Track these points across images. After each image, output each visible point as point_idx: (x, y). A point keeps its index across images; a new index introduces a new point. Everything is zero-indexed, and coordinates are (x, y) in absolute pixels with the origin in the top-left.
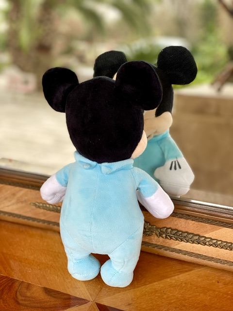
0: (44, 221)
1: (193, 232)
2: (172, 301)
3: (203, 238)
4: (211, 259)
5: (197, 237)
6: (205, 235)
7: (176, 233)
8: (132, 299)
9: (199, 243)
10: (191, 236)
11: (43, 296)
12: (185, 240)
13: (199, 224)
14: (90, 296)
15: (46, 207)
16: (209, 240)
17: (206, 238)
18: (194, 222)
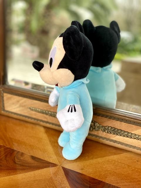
0: (35, 119)
1: (124, 130)
2: (108, 170)
3: (130, 134)
4: (134, 147)
5: (127, 133)
6: (131, 132)
7: (114, 130)
8: (84, 166)
9: (127, 137)
10: (123, 132)
12: (119, 134)
13: (128, 125)
14: (58, 163)
15: (37, 110)
16: (134, 135)
17: (132, 134)
18: (125, 123)
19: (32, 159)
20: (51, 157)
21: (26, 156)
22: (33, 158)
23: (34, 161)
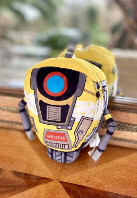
0: (8, 122)
1: (132, 123)
2: (122, 177)
7: (119, 124)
8: (88, 177)
10: (131, 126)
11: (13, 178)
12: (126, 130)
14: (53, 176)
15: (10, 109)
18: (133, 114)
19: (15, 175)
20: (41, 170)
21: (5, 172)
22: (16, 173)
23: (19, 178)
